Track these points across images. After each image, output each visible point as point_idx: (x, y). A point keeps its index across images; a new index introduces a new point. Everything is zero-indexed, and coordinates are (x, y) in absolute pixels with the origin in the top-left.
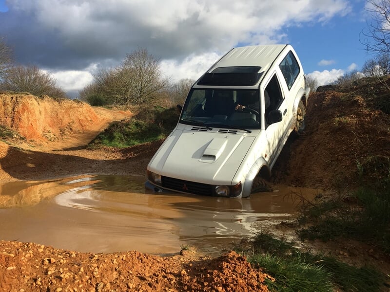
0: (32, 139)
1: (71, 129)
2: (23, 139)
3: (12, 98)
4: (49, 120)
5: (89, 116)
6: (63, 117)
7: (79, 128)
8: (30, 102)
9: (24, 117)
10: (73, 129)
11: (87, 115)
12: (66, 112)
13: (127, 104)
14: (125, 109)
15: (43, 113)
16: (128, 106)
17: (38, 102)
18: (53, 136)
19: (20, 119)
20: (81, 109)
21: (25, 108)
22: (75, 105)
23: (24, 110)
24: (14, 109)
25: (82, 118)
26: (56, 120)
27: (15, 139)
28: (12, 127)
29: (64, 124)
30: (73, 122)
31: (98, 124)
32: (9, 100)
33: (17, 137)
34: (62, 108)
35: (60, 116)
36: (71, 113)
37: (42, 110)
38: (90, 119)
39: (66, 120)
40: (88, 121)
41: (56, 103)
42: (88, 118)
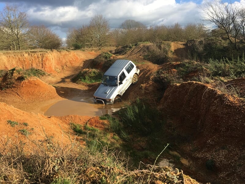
0: (51, 73)
1: (66, 66)
2: (49, 75)
3: (41, 54)
4: (56, 62)
5: (74, 58)
6: (62, 60)
7: (70, 65)
8: (48, 56)
9: (47, 63)
10: (67, 66)
11: (73, 57)
12: (63, 57)
13: (92, 48)
14: (92, 51)
15: (54, 59)
16: (93, 48)
17: (51, 53)
18: (59, 70)
19: (45, 64)
20: (70, 55)
21: (47, 59)
22: (67, 53)
23: (46, 60)
24: (42, 59)
25: (71, 59)
26: (59, 62)
27: (46, 76)
28: (42, 68)
29: (63, 63)
30: (67, 62)
31: (78, 62)
32: (40, 56)
33: (47, 74)
34: (61, 55)
35: (61, 60)
36: (66, 57)
37: (53, 57)
38: (74, 60)
39: (64, 61)
40: (74, 61)
41: (59, 53)
42: (74, 59)
